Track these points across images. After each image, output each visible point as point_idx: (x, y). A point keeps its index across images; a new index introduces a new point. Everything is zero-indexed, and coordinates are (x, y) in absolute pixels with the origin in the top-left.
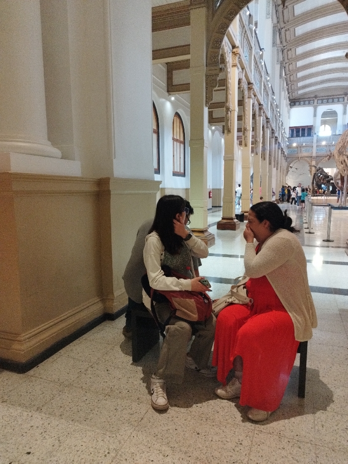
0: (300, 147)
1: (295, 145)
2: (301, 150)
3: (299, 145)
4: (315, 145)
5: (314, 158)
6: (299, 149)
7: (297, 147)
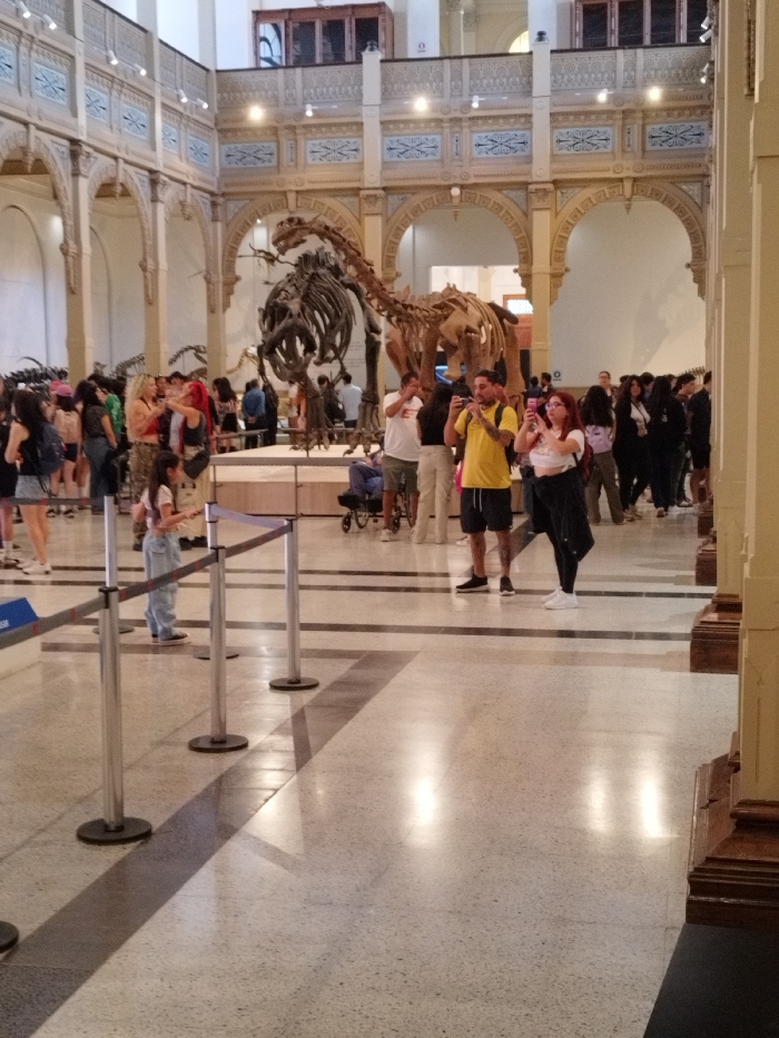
0: (285, 128)
1: (256, 114)
2: (295, 147)
3: (279, 117)
4: (371, 118)
5: (372, 199)
6: (286, 144)
7: (274, 131)
